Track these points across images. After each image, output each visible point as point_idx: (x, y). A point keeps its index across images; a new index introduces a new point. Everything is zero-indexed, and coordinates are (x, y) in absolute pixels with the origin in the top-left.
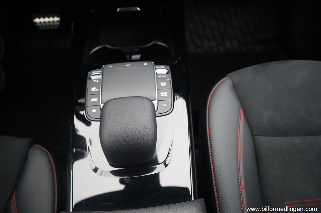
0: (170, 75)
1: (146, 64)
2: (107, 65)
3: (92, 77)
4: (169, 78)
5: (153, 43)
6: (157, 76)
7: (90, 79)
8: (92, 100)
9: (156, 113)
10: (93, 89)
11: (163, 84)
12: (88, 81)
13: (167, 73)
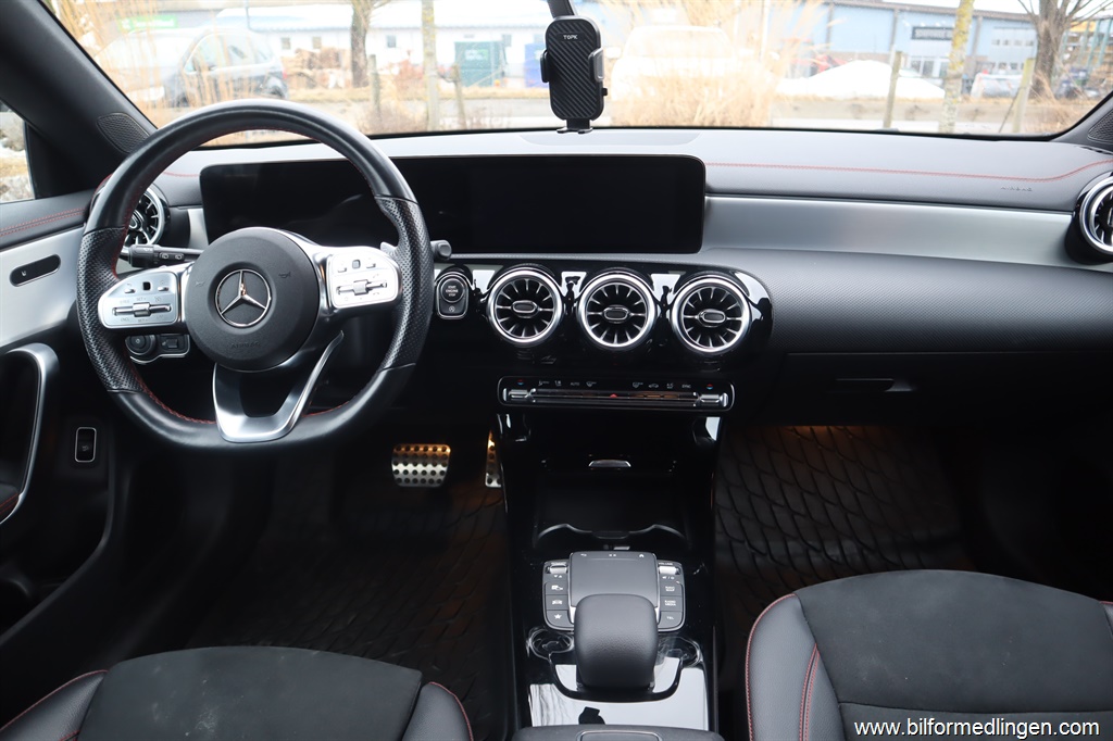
0: (682, 576)
1: (642, 556)
2: (577, 553)
3: (552, 570)
4: (681, 581)
5: (653, 526)
6: (661, 578)
7: (549, 572)
8: (554, 602)
9: (659, 626)
10: (555, 587)
11: (670, 589)
12: (545, 576)
13: (677, 573)
